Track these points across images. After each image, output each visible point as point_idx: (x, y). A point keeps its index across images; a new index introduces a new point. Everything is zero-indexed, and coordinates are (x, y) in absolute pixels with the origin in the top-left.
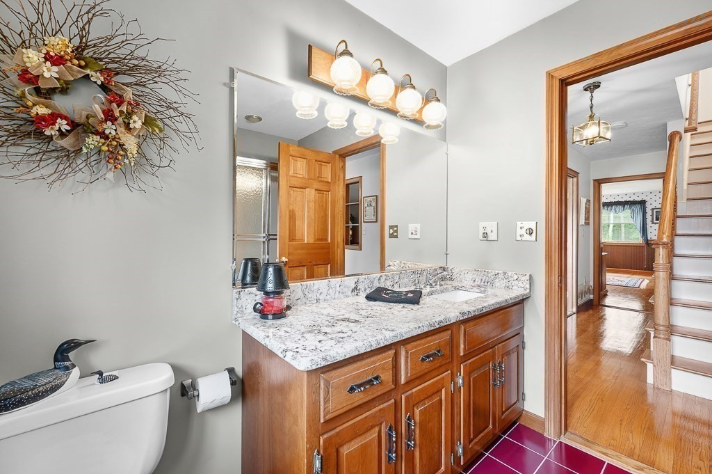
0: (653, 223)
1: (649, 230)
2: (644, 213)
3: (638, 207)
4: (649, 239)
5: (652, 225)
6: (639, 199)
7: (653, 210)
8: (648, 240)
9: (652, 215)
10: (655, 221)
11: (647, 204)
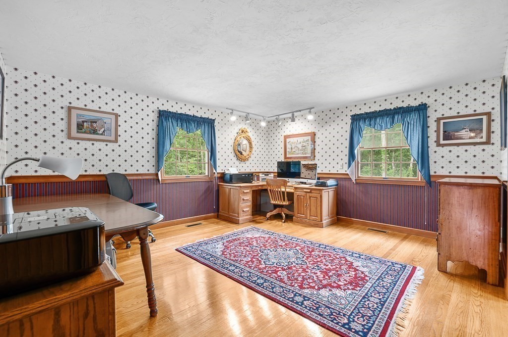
0: (439, 145)
1: (432, 157)
2: (425, 128)
3: (414, 118)
4: (432, 173)
5: (437, 149)
6: (415, 104)
7: (438, 120)
8: (430, 176)
9: (438, 131)
10: (442, 142)
11: (430, 112)
